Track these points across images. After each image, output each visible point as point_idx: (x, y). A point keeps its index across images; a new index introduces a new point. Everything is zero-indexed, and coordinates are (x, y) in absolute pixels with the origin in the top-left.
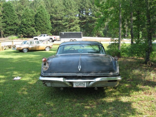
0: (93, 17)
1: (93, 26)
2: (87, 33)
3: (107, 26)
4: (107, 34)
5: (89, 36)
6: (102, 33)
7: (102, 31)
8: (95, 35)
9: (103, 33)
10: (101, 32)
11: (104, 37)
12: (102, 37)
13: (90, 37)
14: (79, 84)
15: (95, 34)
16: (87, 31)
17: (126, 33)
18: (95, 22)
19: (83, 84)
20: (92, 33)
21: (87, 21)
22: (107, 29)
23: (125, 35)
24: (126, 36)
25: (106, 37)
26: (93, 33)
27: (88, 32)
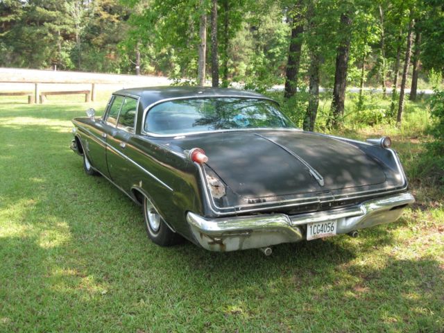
0: (38, 9)
1: (40, 35)
2: (20, 59)
3: (81, 37)
4: (82, 61)
5: (24, 66)
6: (69, 59)
7: (67, 51)
8: (45, 64)
9: (72, 57)
10: (65, 55)
11: (74, 70)
12: (68, 69)
13: (30, 68)
14: (319, 228)
15: (47, 61)
16: (18, 51)
17: (139, 61)
18: (45, 23)
19: (330, 225)
20: (36, 56)
21: (19, 18)
22: (81, 46)
23: (136, 66)
24: (138, 67)
25: (81, 71)
26: (38, 59)
27: (21, 54)
